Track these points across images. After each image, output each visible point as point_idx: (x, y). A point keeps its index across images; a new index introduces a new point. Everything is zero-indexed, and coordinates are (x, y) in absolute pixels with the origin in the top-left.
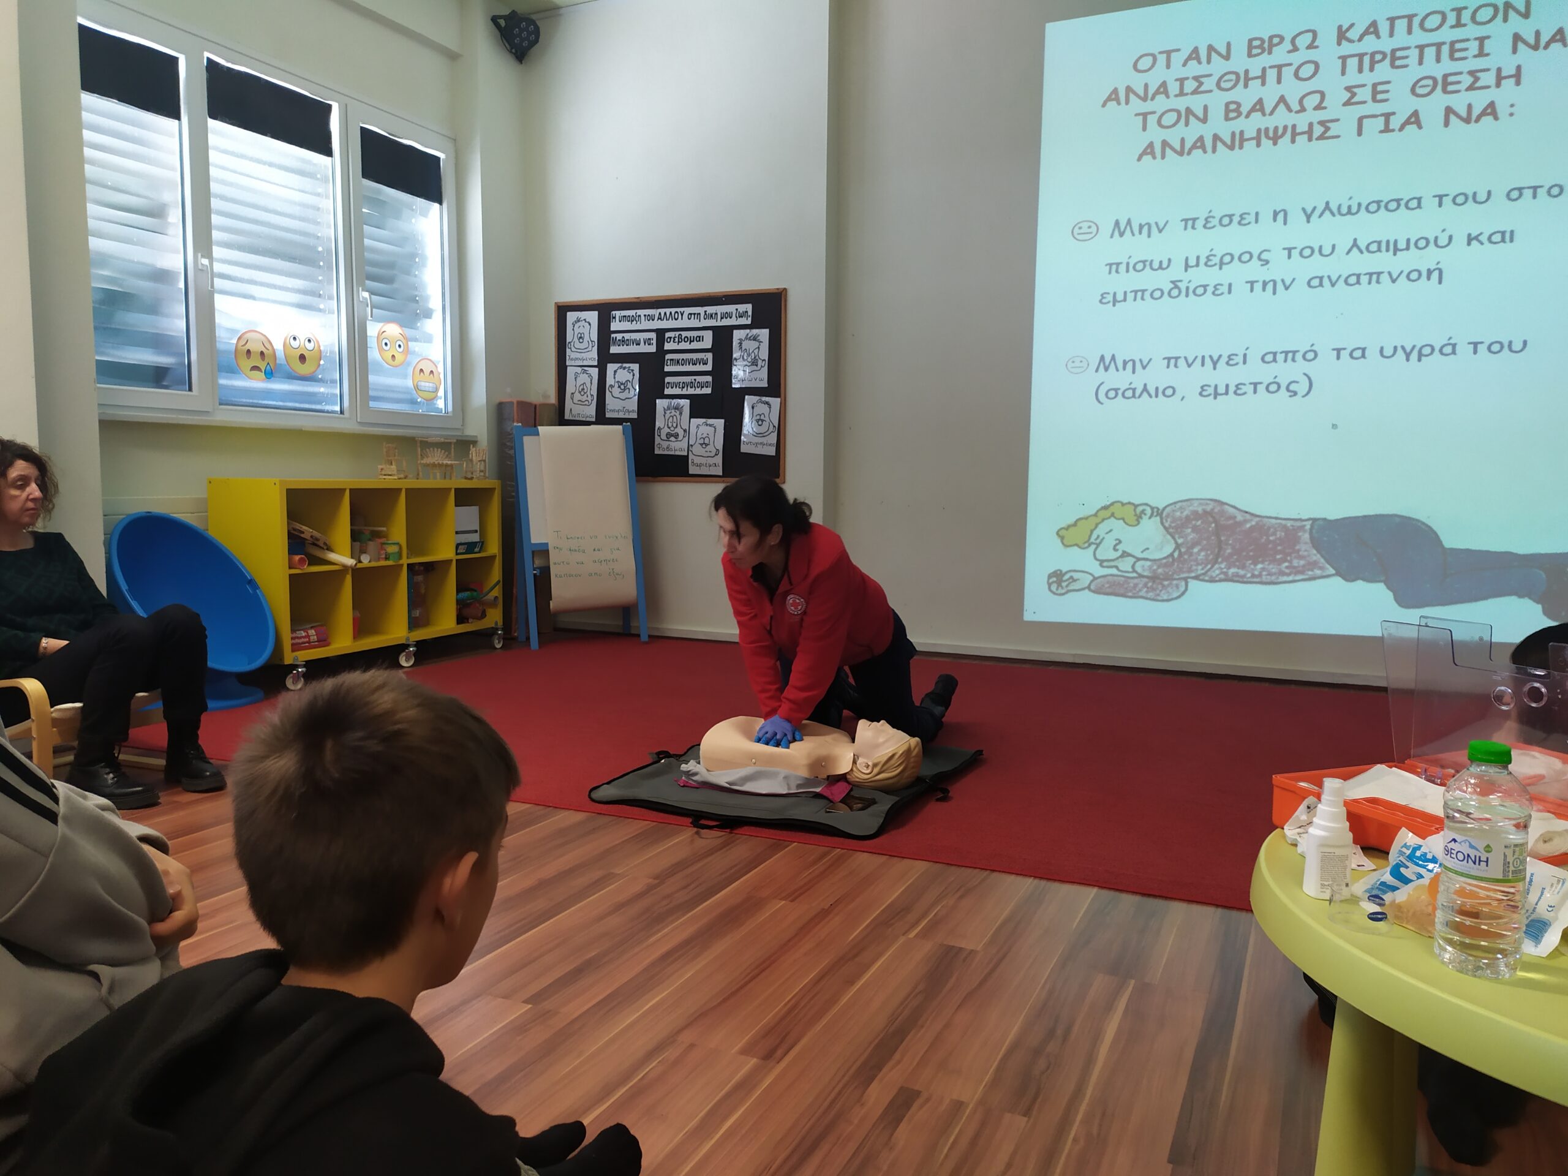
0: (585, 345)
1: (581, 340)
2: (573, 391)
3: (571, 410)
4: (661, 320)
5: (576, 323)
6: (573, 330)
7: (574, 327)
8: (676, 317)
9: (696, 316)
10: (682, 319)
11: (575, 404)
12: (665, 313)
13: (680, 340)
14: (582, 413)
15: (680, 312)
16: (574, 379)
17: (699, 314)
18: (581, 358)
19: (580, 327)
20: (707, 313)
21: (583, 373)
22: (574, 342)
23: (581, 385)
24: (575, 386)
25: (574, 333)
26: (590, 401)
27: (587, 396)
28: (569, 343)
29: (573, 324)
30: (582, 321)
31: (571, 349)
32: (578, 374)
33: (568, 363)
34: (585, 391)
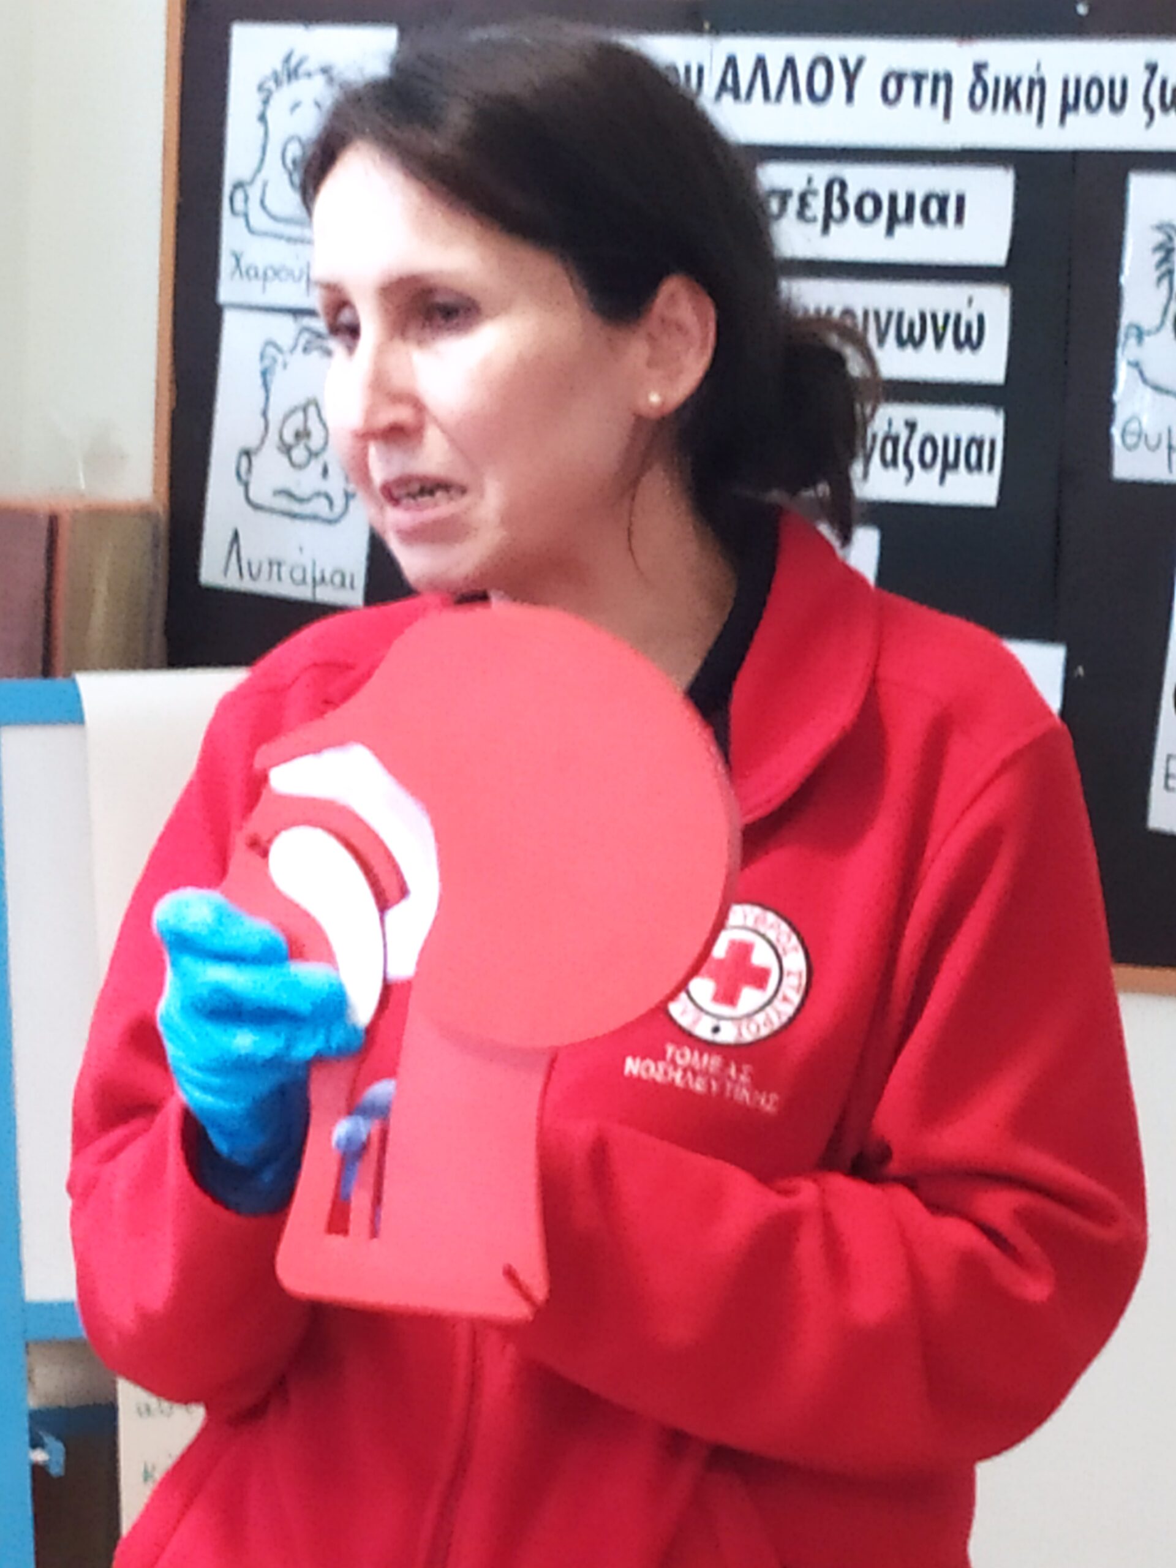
2: (252, 442)
3: (236, 536)
4: (736, 96)
5: (278, 82)
6: (262, 118)
7: (266, 102)
8: (820, 86)
9: (927, 87)
10: (850, 97)
11: (257, 507)
12: (761, 64)
13: (836, 209)
14: (291, 556)
15: (844, 62)
16: (259, 381)
17: (948, 79)
18: (296, 266)
19: (296, 106)
20: (989, 77)
21: (305, 350)
22: (265, 185)
23: (293, 411)
24: (264, 414)
25: (266, 133)
26: (339, 502)
27: (325, 471)
28: (239, 185)
29: (260, 88)
30: (309, 75)
31: (246, 216)
32: (279, 350)
33: (228, 290)
34: (316, 442)
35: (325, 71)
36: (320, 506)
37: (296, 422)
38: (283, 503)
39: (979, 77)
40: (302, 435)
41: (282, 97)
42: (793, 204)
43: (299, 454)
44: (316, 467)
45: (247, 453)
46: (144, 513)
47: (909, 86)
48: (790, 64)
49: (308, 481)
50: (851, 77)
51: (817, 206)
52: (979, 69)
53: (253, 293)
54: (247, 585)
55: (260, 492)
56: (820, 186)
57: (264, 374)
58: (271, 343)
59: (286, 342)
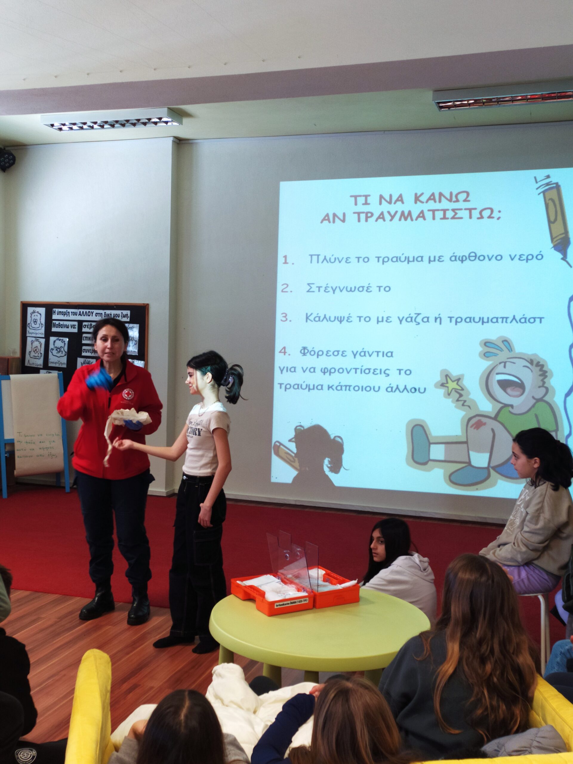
0: (37, 326)
1: (35, 323)
2: (30, 351)
3: (29, 361)
4: (81, 316)
5: (33, 313)
6: (31, 317)
7: (31, 315)
8: (89, 314)
9: (100, 314)
10: (92, 316)
11: (31, 358)
12: (83, 312)
13: (91, 327)
14: (35, 363)
15: (91, 312)
16: (31, 344)
17: (102, 314)
18: (35, 332)
19: (35, 316)
20: (106, 314)
21: (36, 341)
22: (31, 324)
23: (35, 348)
24: (32, 348)
25: (31, 319)
26: (40, 356)
27: (38, 354)
28: (29, 324)
29: (31, 314)
30: (36, 312)
31: (29, 327)
32: (33, 341)
33: (28, 335)
34: (37, 351)
35: (38, 312)
36: (38, 357)
37: (35, 349)
38: (34, 357)
39: (105, 314)
40: (36, 350)
41: (33, 315)
42: (87, 326)
43: (36, 352)
44: (37, 353)
45: (30, 352)
46: (19, 358)
47: (98, 314)
48: (86, 312)
49: (37, 355)
50: (92, 313)
51: (89, 326)
52: (105, 313)
53: (30, 335)
54: (30, 366)
55: (32, 356)
56: (89, 324)
57: (32, 344)
58: (32, 340)
59: (34, 340)
